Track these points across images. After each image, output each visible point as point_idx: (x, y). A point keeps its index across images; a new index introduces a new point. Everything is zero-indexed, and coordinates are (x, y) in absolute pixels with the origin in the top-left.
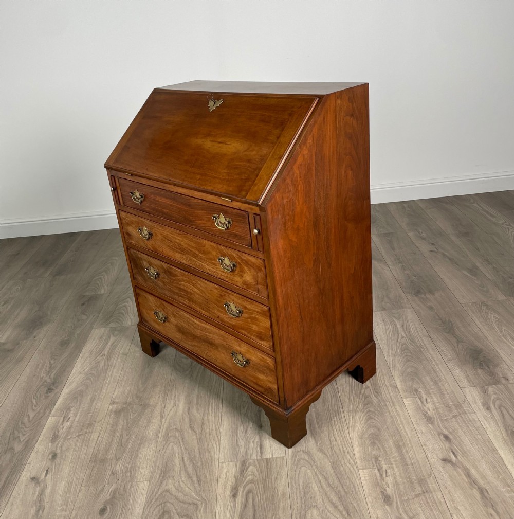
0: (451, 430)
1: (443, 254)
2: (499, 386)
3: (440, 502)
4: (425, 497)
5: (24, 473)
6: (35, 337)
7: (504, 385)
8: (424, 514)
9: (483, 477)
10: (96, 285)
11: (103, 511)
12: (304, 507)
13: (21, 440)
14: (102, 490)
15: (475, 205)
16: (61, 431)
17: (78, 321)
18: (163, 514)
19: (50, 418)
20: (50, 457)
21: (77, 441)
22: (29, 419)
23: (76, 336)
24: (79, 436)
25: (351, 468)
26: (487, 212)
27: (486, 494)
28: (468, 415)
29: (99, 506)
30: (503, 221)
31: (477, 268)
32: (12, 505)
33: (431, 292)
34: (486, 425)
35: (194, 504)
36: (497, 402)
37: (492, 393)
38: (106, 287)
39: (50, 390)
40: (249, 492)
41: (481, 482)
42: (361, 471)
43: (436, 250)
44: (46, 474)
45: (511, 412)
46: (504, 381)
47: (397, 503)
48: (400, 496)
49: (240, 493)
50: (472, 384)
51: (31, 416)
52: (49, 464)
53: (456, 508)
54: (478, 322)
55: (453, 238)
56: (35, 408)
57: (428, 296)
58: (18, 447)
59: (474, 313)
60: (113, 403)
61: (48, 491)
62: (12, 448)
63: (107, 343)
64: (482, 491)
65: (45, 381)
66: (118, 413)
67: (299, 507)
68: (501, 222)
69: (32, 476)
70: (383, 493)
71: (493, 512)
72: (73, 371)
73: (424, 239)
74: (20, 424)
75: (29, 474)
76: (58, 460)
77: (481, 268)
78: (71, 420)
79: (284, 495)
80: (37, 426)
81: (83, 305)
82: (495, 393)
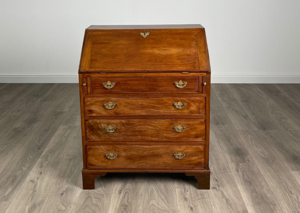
0: (219, 178)
1: (233, 109)
2: (245, 163)
3: (208, 202)
4: (202, 200)
5: (27, 178)
6: (32, 127)
7: (247, 163)
8: (200, 206)
9: (228, 195)
10: (62, 108)
11: (62, 194)
12: (149, 199)
13: (26, 166)
14: (62, 187)
16: (44, 164)
17: (53, 122)
18: (88, 197)
19: (39, 159)
20: (39, 173)
22: (29, 159)
23: (52, 128)
24: (52, 167)
25: (172, 187)
26: (259, 92)
27: (228, 201)
28: (228, 173)
29: (60, 192)
30: (266, 97)
31: (247, 116)
32: (22, 189)
33: (223, 124)
34: (235, 177)
35: (102, 195)
36: (242, 169)
38: (67, 109)
39: (39, 149)
40: (126, 192)
41: (227, 197)
42: (176, 189)
43: (230, 107)
44: (37, 180)
45: (247, 173)
46: (247, 162)
47: (189, 201)
48: (192, 199)
49: (122, 192)
50: (232, 161)
52: (38, 176)
53: (214, 205)
54: (242, 138)
55: (240, 102)
56: (32, 155)
57: (221, 125)
58: (24, 169)
59: (241, 134)
60: (68, 156)
61: (38, 185)
62: (22, 169)
63: (66, 132)
64: (227, 200)
65: (37, 145)
66: (70, 160)
67: (147, 199)
68: (264, 97)
69: (31, 180)
70: (184, 197)
71: (230, 207)
72: (50, 142)
73: (225, 101)
74: (25, 160)
75: (30, 179)
76: (43, 175)
77: (250, 116)
78: (49, 160)
79: (141, 194)
80: (33, 162)
81: (55, 115)
82: (242, 166)
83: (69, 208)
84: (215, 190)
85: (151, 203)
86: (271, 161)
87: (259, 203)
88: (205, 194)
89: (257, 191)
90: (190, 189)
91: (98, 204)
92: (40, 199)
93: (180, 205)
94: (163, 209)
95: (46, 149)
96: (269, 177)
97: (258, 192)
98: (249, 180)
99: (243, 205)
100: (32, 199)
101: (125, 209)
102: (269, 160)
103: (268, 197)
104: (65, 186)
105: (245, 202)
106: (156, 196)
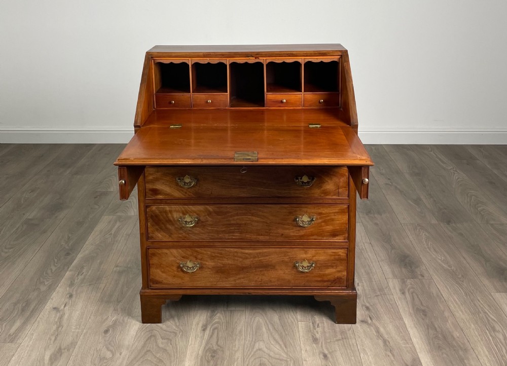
0: (372, 304)
1: (396, 187)
2: (415, 280)
3: (353, 345)
4: (343, 342)
5: (48, 304)
6: (56, 217)
7: (419, 279)
8: (340, 351)
9: (388, 333)
10: (107, 185)
11: (106, 332)
12: (254, 340)
13: (46, 284)
14: (107, 319)
15: (432, 153)
16: (76, 281)
17: (92, 208)
18: (151, 336)
19: (68, 272)
20: (68, 296)
21: (88, 288)
22: (51, 271)
23: (89, 219)
24: (90, 285)
25: (293, 320)
26: (440, 160)
27: (388, 343)
28: (388, 296)
29: (104, 328)
30: (452, 167)
31: (420, 199)
32: (39, 322)
33: (379, 213)
34: (399, 303)
35: (174, 332)
36: (411, 290)
37: (409, 284)
38: (115, 187)
39: (68, 254)
40: (215, 329)
41: (386, 336)
42: (299, 323)
43: (391, 184)
44: (65, 306)
45: (419, 296)
46: (420, 277)
47: (322, 343)
48: (325, 339)
49: (208, 328)
50: (395, 276)
51: (54, 270)
52: (67, 300)
53: (364, 350)
54: (411, 237)
55: (407, 176)
56: (56, 265)
57: (376, 215)
58: (43, 288)
59: (409, 230)
60: (117, 266)
61: (66, 316)
62: (38, 289)
63: (114, 226)
64: (385, 342)
65: (65, 248)
66: (120, 273)
67: (251, 340)
68: (449, 168)
69: (54, 307)
70: (313, 336)
71: (390, 354)
72: (87, 243)
73: (382, 174)
74: (45, 273)
75: (52, 305)
76: (74, 298)
77: (424, 200)
78: (84, 274)
79: (240, 332)
80: (58, 276)
81: (95, 198)
82: (411, 284)
83: (119, 355)
84: (365, 326)
85: (257, 346)
86: (460, 276)
87: (439, 348)
88: (348, 332)
89: (436, 326)
90: (323, 323)
91: (168, 348)
92: (69, 339)
93: (306, 350)
94: (277, 356)
95: (80, 256)
96: (457, 304)
97: (438, 330)
98: (423, 308)
99: (413, 351)
100: (56, 339)
101: (213, 357)
102: (457, 274)
103: (455, 337)
104: (112, 317)
105: (417, 346)
106: (266, 336)
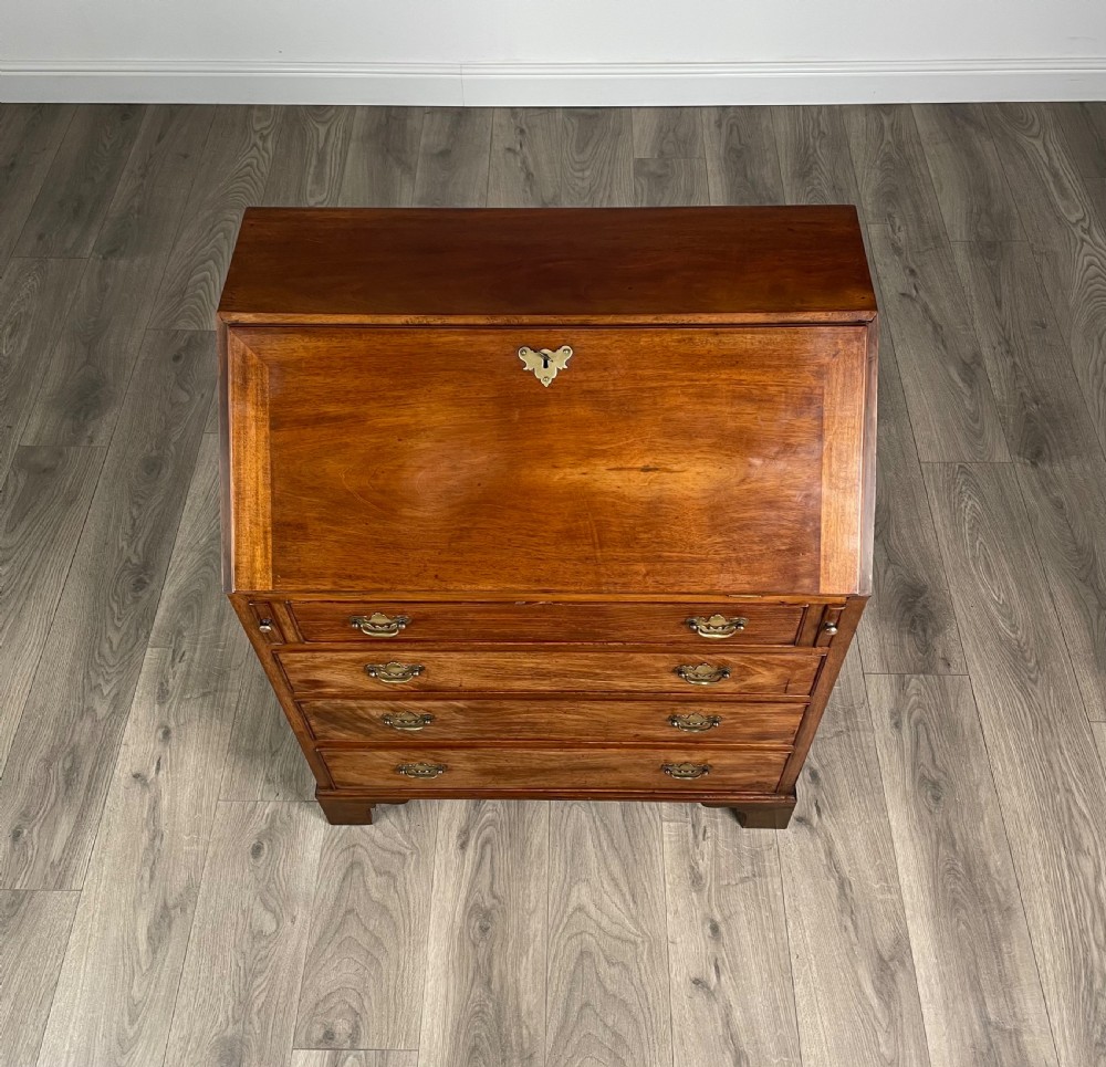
0: (825, 762)
1: (926, 309)
2: (930, 677)
3: (775, 896)
4: (755, 885)
5: (120, 763)
6: (92, 440)
7: (939, 676)
8: (746, 915)
9: (851, 858)
11: (257, 851)
12: (568, 880)
13: (105, 692)
14: (253, 811)
15: (1038, 143)
16: (171, 681)
17: (173, 406)
18: (352, 865)
19: (149, 649)
20: (160, 734)
21: (202, 706)
22: (111, 647)
23: (172, 448)
24: (204, 695)
25: (651, 817)
27: (848, 891)
28: (862, 734)
29: (249, 841)
30: (1080, 214)
31: (980, 361)
32: (109, 823)
35: (399, 853)
36: (916, 713)
37: (914, 692)
39: (140, 585)
40: (487, 841)
41: (846, 868)
42: (665, 824)
43: (914, 292)
44: (158, 769)
45: (932, 736)
46: (941, 667)
47: (710, 890)
48: (718, 877)
49: (472, 843)
50: (886, 667)
51: (115, 642)
52: (159, 748)
53: (796, 910)
54: (937, 518)
56: (119, 624)
58: (102, 709)
59: (937, 491)
61: (165, 803)
62: (91, 709)
64: (843, 884)
65: (129, 560)
67: (562, 878)
68: (1074, 217)
69: (134, 771)
70: (692, 868)
71: (849, 924)
72: (178, 543)
73: (898, 251)
74: (97, 656)
75: (128, 768)
76: (174, 741)
78: (186, 657)
79: (540, 853)
80: (129, 665)
81: (177, 358)
82: (919, 694)
83: (289, 923)
84: (805, 830)
85: (573, 902)
86: (1032, 664)
87: (954, 904)
88: (766, 853)
89: (956, 836)
90: (716, 826)
91: (389, 903)
92: (181, 877)
93: (676, 912)
94: (616, 930)
95: (169, 591)
96: (1011, 759)
97: (959, 846)
98: (934, 775)
99: (898, 917)
100: (152, 877)
101: (484, 930)
102: (1027, 655)
103: (992, 865)
104: (268, 803)
105: (907, 898)
106: (593, 863)
